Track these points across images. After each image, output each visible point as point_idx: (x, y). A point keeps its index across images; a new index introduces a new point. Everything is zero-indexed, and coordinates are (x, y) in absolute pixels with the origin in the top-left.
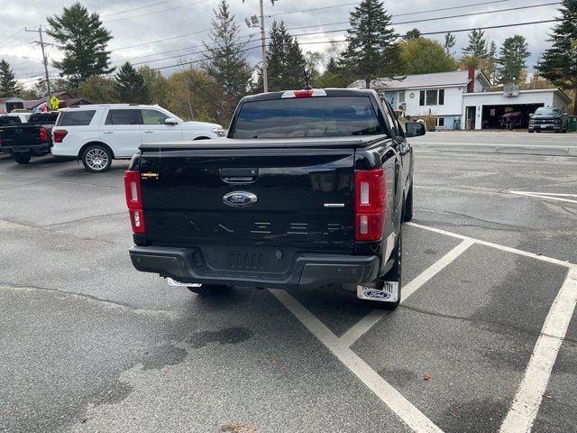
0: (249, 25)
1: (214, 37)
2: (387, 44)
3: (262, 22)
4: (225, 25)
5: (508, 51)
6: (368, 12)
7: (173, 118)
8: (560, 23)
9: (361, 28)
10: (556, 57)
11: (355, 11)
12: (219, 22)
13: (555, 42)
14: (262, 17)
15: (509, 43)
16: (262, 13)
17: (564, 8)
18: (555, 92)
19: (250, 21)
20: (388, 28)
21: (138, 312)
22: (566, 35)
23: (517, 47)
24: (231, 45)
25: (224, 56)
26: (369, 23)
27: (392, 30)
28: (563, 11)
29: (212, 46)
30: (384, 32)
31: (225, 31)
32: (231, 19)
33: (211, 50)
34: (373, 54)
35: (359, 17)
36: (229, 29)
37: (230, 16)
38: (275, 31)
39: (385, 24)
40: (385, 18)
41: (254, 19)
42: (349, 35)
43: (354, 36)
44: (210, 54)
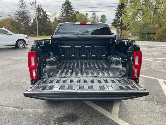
0: (31, 5)
1: (18, 8)
2: (72, 14)
3: (36, 4)
4: (22, 4)
5: (102, 19)
6: (67, 4)
7: (10, 32)
8: (117, 12)
9: (65, 9)
10: (116, 21)
11: (63, 4)
12: (20, 3)
13: (116, 17)
14: (36, 2)
15: (102, 17)
16: (35, 1)
17: (118, 8)
18: (116, 30)
19: (32, 4)
20: (73, 10)
21: (24, 110)
22: (119, 15)
23: (104, 18)
24: (25, 11)
25: (22, 14)
26: (67, 8)
27: (74, 10)
28: (118, 9)
29: (18, 11)
30: (71, 10)
31: (22, 6)
32: (24, 3)
33: (18, 12)
34: (69, 17)
35: (64, 5)
36: (24, 5)
37: (24, 2)
38: (39, 8)
39: (72, 9)
40: (72, 7)
41: (33, 3)
42: (61, 11)
43: (63, 11)
44: (17, 13)
